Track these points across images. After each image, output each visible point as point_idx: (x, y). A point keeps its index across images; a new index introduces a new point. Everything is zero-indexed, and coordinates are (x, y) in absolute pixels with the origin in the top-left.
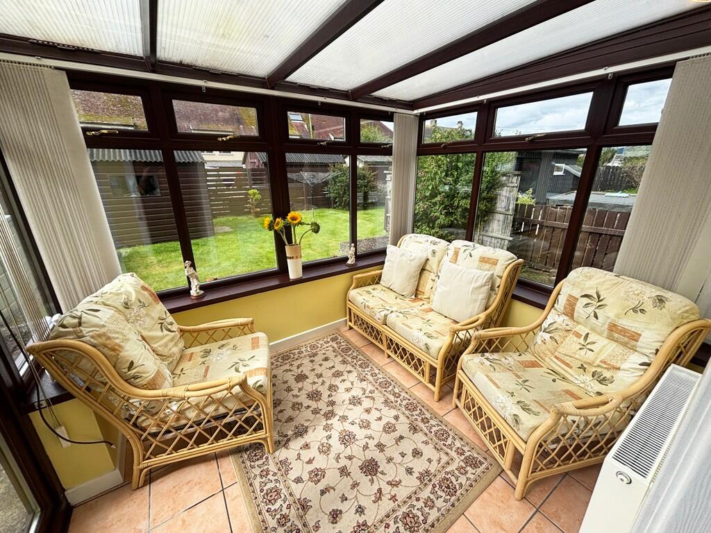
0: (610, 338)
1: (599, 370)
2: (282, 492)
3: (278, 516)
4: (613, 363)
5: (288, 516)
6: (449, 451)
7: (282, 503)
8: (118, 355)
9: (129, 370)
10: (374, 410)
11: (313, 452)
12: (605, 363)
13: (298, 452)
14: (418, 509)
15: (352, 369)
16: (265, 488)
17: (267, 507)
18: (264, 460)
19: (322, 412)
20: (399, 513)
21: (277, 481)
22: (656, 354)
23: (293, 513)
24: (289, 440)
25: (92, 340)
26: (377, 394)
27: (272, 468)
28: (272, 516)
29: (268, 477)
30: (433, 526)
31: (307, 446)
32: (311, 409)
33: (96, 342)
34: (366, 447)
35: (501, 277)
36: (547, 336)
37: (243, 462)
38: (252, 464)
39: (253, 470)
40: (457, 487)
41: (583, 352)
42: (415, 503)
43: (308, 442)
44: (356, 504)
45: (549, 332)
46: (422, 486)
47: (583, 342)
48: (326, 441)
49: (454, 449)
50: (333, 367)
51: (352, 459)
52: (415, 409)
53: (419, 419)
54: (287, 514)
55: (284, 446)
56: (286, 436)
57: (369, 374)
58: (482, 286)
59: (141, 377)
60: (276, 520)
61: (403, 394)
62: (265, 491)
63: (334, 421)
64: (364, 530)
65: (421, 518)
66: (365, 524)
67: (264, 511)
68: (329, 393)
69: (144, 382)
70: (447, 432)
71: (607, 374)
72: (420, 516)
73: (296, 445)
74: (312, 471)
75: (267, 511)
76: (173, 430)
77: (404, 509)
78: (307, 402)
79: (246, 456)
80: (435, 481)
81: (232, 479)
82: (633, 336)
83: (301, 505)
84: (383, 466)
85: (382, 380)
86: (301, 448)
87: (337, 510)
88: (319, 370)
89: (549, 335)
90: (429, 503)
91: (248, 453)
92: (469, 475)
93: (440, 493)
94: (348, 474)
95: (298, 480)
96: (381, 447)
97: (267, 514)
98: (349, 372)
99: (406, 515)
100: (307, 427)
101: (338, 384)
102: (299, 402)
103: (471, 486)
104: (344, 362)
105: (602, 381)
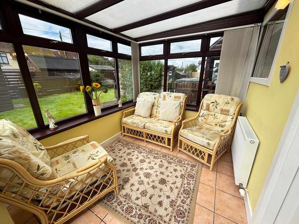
0: (221, 113)
1: (221, 124)
2: (133, 206)
3: (137, 216)
4: (224, 120)
5: (142, 213)
6: (185, 165)
7: (136, 210)
8: (30, 162)
9: (38, 171)
10: (151, 162)
11: (137, 186)
12: (222, 121)
13: (130, 189)
14: (186, 187)
15: (134, 150)
16: (124, 209)
17: (130, 216)
18: (116, 198)
19: (131, 170)
20: (182, 191)
21: (128, 203)
22: (234, 115)
23: (143, 212)
24: (123, 186)
25: (10, 156)
26: (149, 156)
27: (122, 199)
28: (134, 217)
29: (123, 204)
30: (194, 190)
31: (132, 185)
32: (125, 170)
33: (13, 156)
34: (157, 176)
35: (182, 102)
36: (202, 118)
37: (106, 204)
38: (111, 202)
39: (113, 205)
40: (194, 175)
41: (215, 120)
42: (184, 186)
43: (132, 183)
44: (165, 196)
45: (203, 117)
46: (183, 180)
47: (214, 117)
48: (140, 180)
49: (186, 164)
50: (125, 152)
51: (154, 181)
52: (166, 156)
53: (169, 159)
54: (141, 213)
55: (122, 189)
56: (121, 185)
57: (142, 150)
58: (178, 106)
59: (46, 173)
60: (137, 218)
61: (159, 153)
62: (125, 210)
63: (138, 171)
64: (174, 202)
65: (189, 189)
66: (173, 201)
67: (129, 218)
68: (130, 162)
69: (48, 176)
70: (181, 160)
71: (223, 124)
72: (188, 189)
73: (127, 186)
74: (141, 193)
75: (131, 217)
76: (67, 200)
77: (182, 189)
78: (122, 169)
79: (106, 201)
80: (186, 176)
81: (104, 214)
82: (228, 111)
83: (144, 207)
84: (167, 179)
85: (148, 151)
86: (131, 186)
87: (160, 201)
88: (120, 155)
89: (203, 118)
90: (189, 184)
91: (106, 199)
92: (195, 170)
93: (190, 179)
94: (156, 187)
95: (137, 199)
96: (162, 173)
97: (132, 218)
98: (133, 152)
99: (184, 191)
100: (128, 178)
101: (132, 157)
102: (118, 170)
103: (197, 173)
104: (129, 149)
105: (222, 126)
